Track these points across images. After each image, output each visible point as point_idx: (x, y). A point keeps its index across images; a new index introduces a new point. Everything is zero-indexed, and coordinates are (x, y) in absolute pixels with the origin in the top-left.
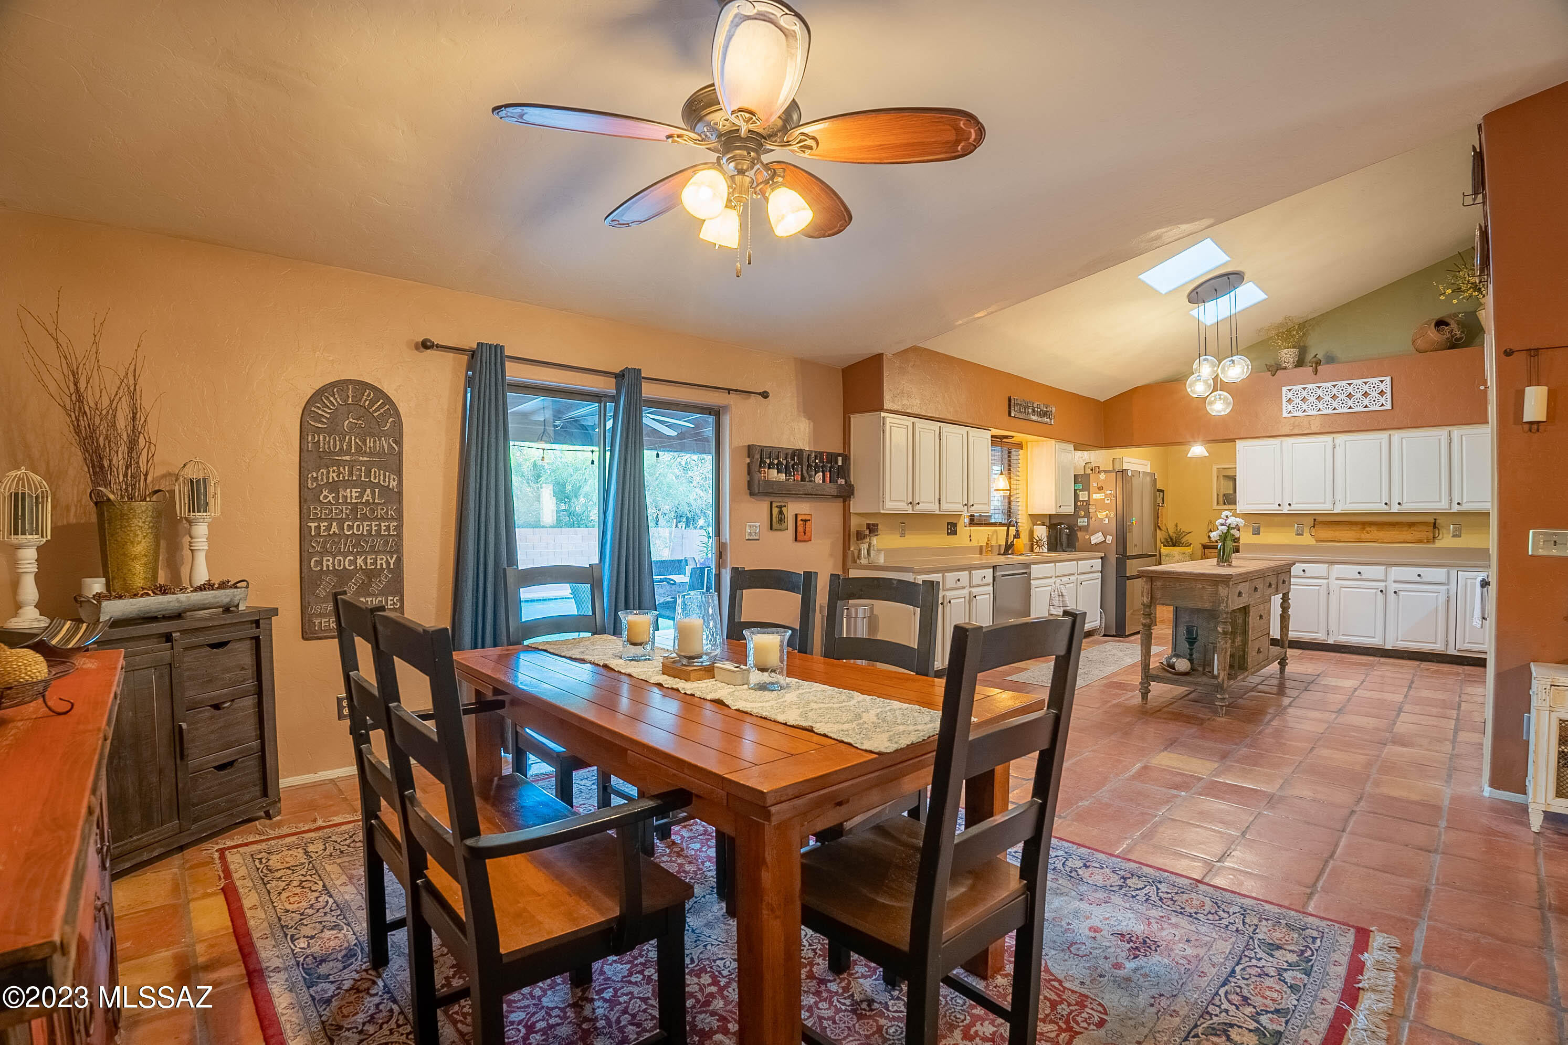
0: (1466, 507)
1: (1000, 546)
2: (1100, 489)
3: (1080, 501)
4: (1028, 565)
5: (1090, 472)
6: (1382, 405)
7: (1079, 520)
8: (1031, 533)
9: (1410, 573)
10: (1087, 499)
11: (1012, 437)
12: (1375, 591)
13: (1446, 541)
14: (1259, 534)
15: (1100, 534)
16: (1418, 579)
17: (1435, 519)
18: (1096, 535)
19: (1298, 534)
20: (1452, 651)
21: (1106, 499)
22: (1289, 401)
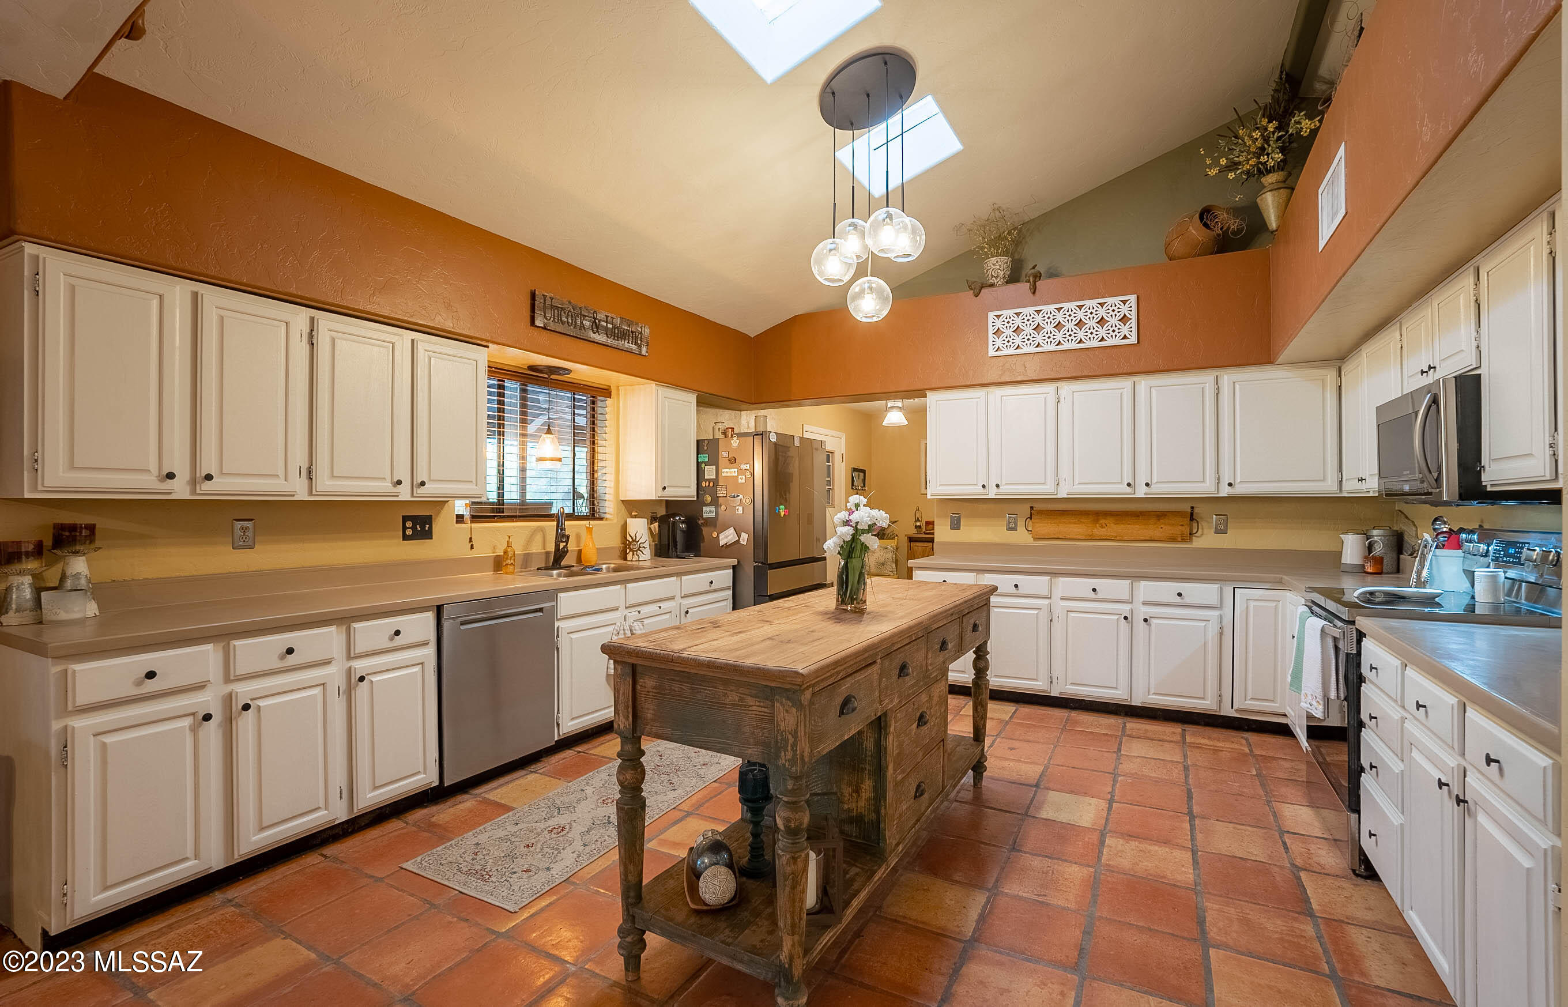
0: (1240, 489)
1: (548, 553)
2: (733, 461)
3: (706, 480)
4: (552, 594)
5: (722, 436)
6: (1125, 337)
7: (705, 509)
8: (624, 528)
9: (1166, 590)
10: (714, 477)
11: (568, 371)
12: (1116, 617)
13: (1207, 539)
14: (958, 528)
15: (732, 530)
16: (1178, 600)
17: (1192, 508)
18: (727, 532)
19: (1009, 529)
20: (1227, 711)
21: (740, 477)
22: (998, 332)
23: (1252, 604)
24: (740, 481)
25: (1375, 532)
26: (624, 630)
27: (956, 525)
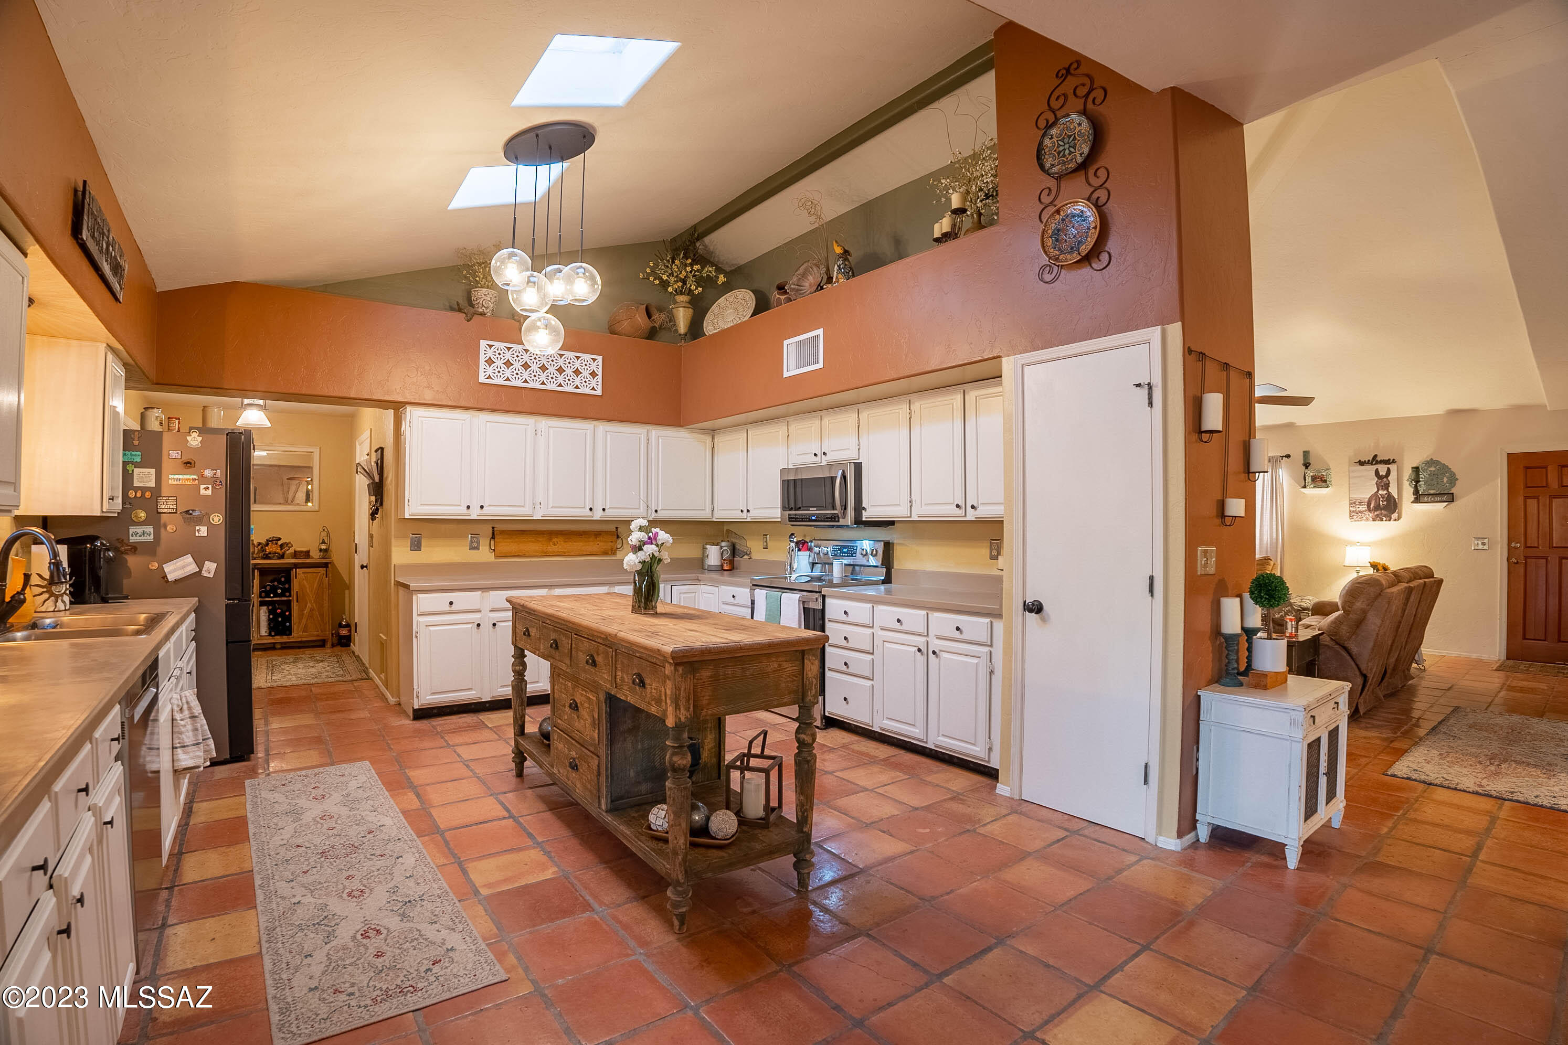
0: (663, 515)
2: (187, 464)
3: (136, 489)
6: (593, 389)
7: (132, 530)
10: (152, 484)
14: (419, 548)
15: (188, 559)
17: (617, 528)
18: (179, 562)
19: (472, 548)
21: (202, 487)
22: (490, 362)
23: (683, 596)
24: (203, 492)
25: (723, 544)
26: (187, 703)
27: (416, 546)
